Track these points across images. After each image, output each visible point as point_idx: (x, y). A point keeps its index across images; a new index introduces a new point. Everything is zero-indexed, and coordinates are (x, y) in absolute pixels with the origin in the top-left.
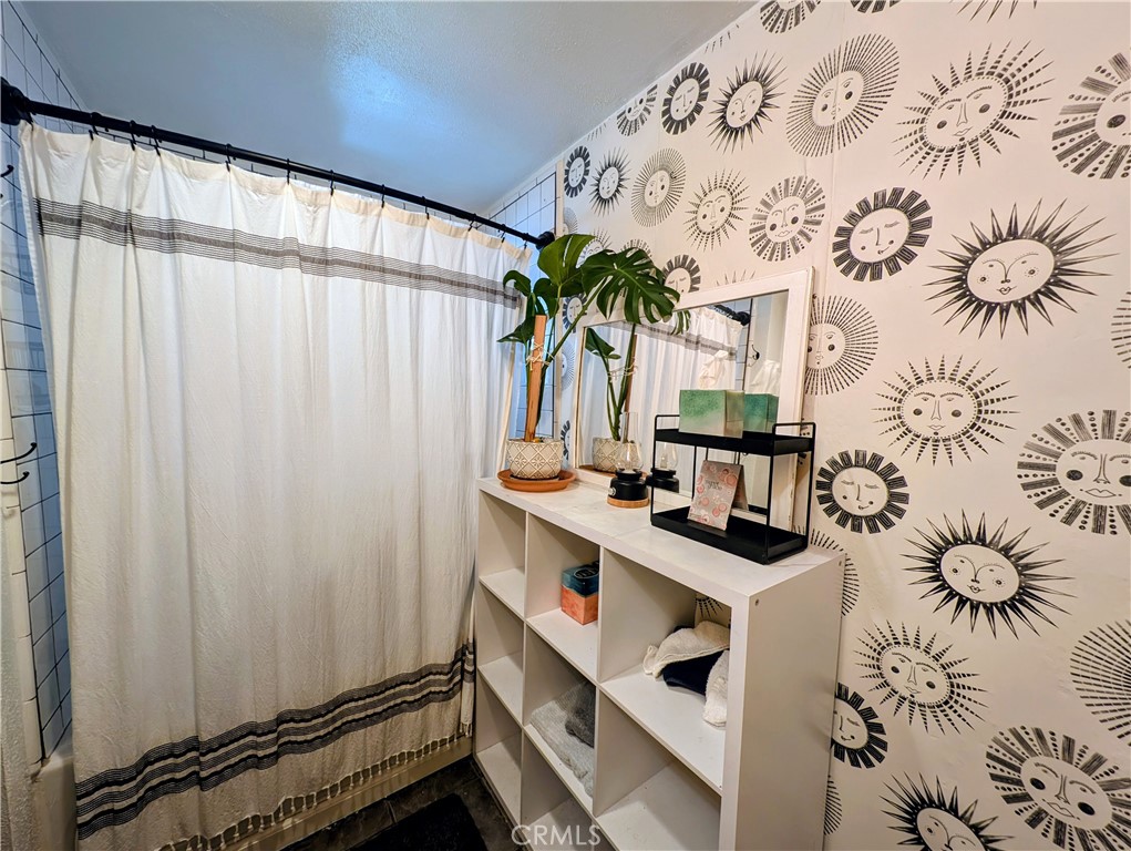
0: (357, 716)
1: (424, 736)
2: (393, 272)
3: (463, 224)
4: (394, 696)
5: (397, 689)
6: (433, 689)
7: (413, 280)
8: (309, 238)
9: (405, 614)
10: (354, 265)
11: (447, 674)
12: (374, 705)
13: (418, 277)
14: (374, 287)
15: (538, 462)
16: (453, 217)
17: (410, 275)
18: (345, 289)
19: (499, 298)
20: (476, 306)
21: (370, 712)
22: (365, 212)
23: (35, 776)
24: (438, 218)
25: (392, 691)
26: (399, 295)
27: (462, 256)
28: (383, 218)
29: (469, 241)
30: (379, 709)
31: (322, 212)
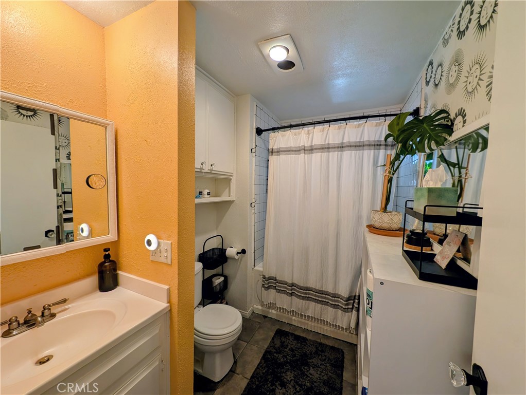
0: (313, 297)
1: (335, 320)
2: (332, 148)
3: (363, 121)
4: (325, 298)
5: (327, 296)
6: (340, 304)
7: (339, 149)
8: (307, 144)
9: (330, 270)
10: (319, 149)
11: (345, 301)
12: (318, 297)
13: (341, 147)
14: (325, 154)
15: (381, 221)
16: (358, 120)
17: (338, 147)
18: (317, 156)
19: (383, 147)
20: (368, 154)
21: (317, 298)
22: (323, 131)
23: (253, 269)
24: (350, 123)
25: (325, 296)
26: (334, 155)
27: (362, 134)
28: (330, 130)
29: (366, 127)
30: (320, 299)
31: (311, 135)
